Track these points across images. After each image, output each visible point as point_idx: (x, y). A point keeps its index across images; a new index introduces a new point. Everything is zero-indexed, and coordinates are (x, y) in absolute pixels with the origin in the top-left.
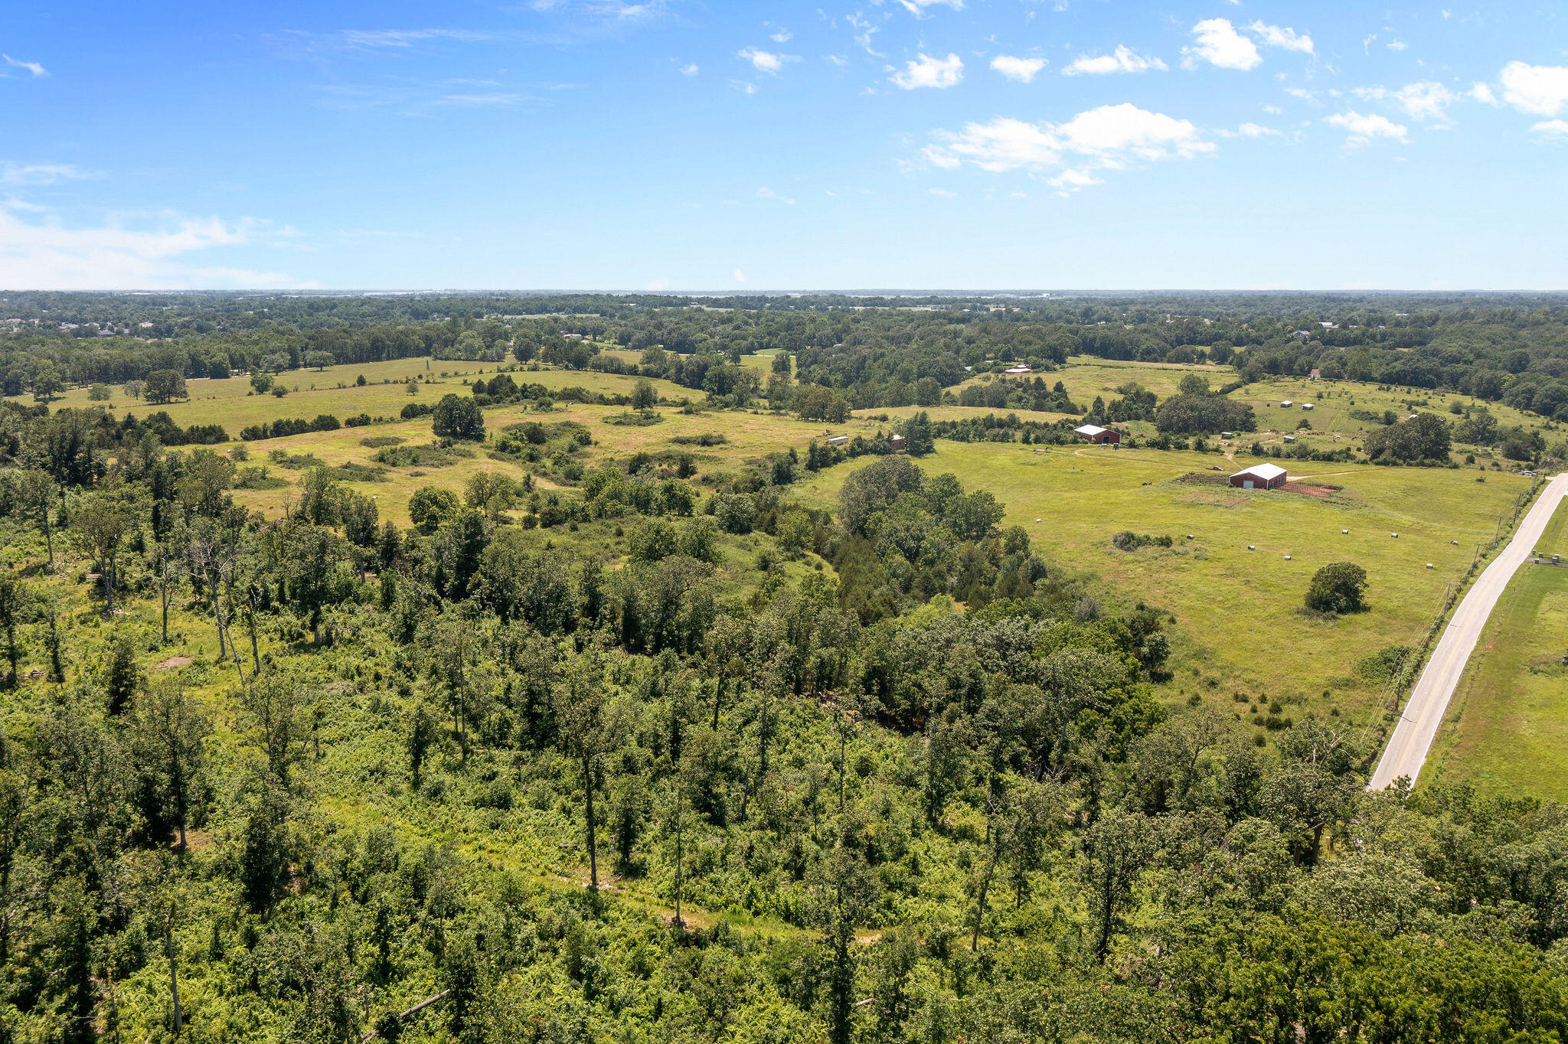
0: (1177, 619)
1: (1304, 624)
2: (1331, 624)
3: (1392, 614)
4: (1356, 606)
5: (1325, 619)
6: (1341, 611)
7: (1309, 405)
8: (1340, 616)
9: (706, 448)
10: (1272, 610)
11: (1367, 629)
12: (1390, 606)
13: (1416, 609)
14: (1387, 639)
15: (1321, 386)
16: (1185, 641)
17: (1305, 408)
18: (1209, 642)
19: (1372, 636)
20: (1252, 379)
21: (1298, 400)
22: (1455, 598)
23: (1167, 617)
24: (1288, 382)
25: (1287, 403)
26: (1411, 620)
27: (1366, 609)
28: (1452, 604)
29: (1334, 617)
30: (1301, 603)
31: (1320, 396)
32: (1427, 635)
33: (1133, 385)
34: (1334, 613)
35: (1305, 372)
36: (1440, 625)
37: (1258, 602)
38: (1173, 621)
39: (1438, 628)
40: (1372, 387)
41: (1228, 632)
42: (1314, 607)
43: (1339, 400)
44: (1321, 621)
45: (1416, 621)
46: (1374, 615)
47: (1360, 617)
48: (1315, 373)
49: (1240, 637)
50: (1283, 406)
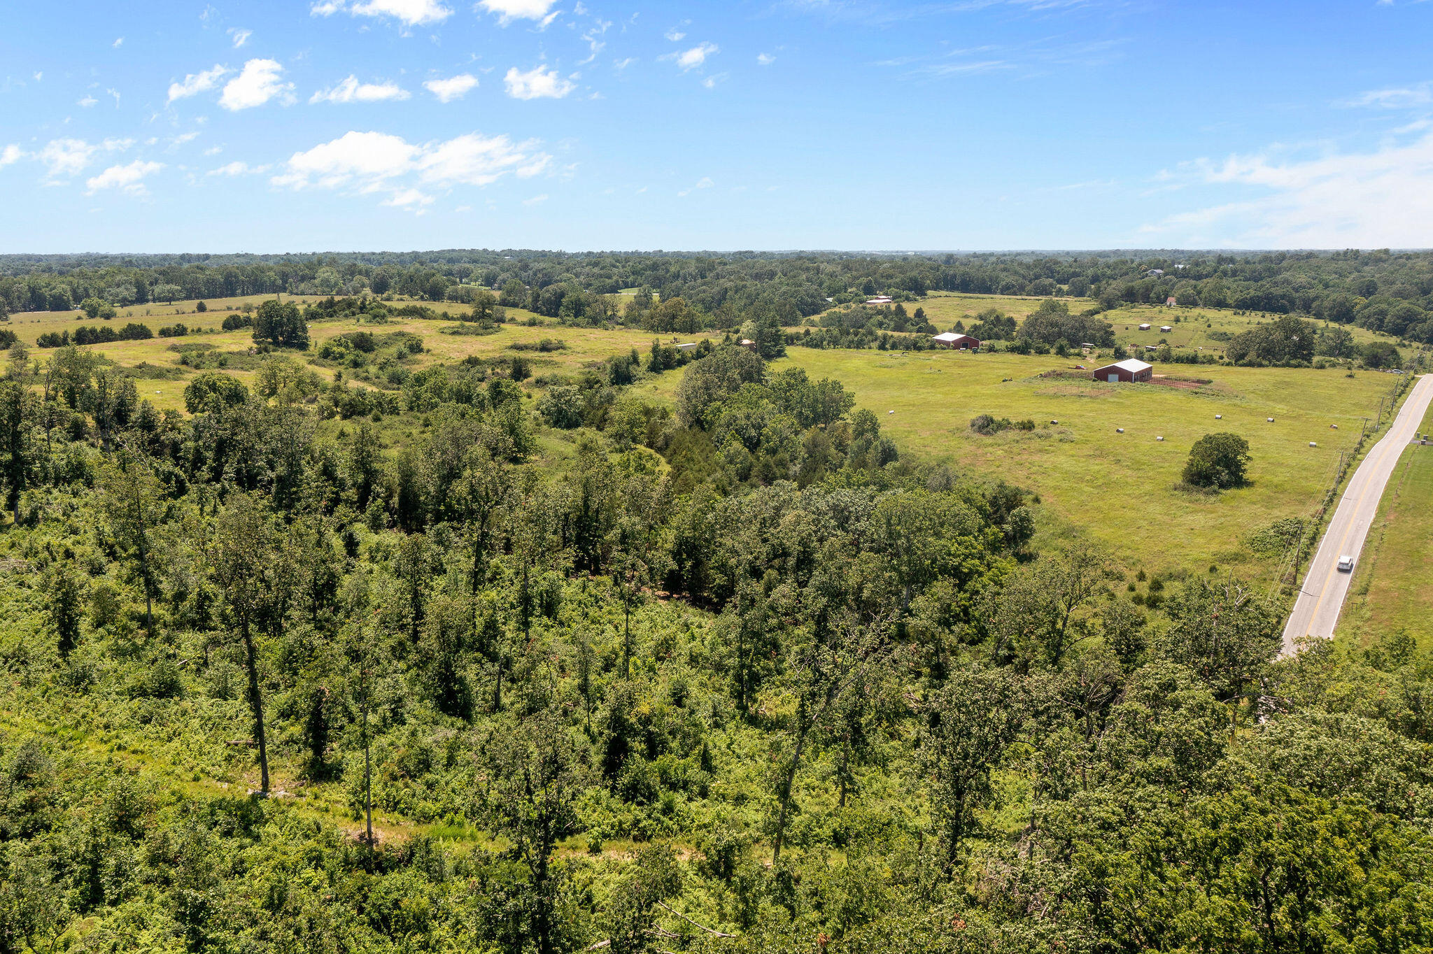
0: (1042, 499)
1: (1182, 500)
2: (1213, 499)
3: (1279, 488)
4: (1238, 481)
5: (1207, 494)
6: (1223, 486)
7: (1167, 328)
8: (1222, 491)
9: (545, 354)
10: (1148, 487)
11: (1254, 503)
12: (1276, 480)
13: (1304, 483)
14: (1276, 512)
15: (1179, 312)
16: (1050, 520)
17: (1163, 331)
18: (1076, 520)
19: (1259, 509)
20: (1110, 306)
21: (1156, 323)
22: (1345, 473)
23: (1031, 497)
24: (1146, 309)
25: (1145, 325)
26: (1300, 494)
27: (1249, 484)
28: (1343, 478)
29: (1215, 492)
30: (1179, 480)
31: (1177, 320)
32: (1321, 507)
33: (993, 311)
34: (1215, 487)
35: (1161, 300)
36: (1332, 498)
37: (1129, 480)
38: (1037, 500)
39: (1331, 501)
40: (1227, 314)
41: (1099, 509)
42: (1193, 482)
43: (1196, 324)
44: (1202, 497)
45: (1306, 496)
46: (1258, 490)
47: (1244, 492)
48: (1171, 300)
49: (1112, 514)
50: (1142, 329)
